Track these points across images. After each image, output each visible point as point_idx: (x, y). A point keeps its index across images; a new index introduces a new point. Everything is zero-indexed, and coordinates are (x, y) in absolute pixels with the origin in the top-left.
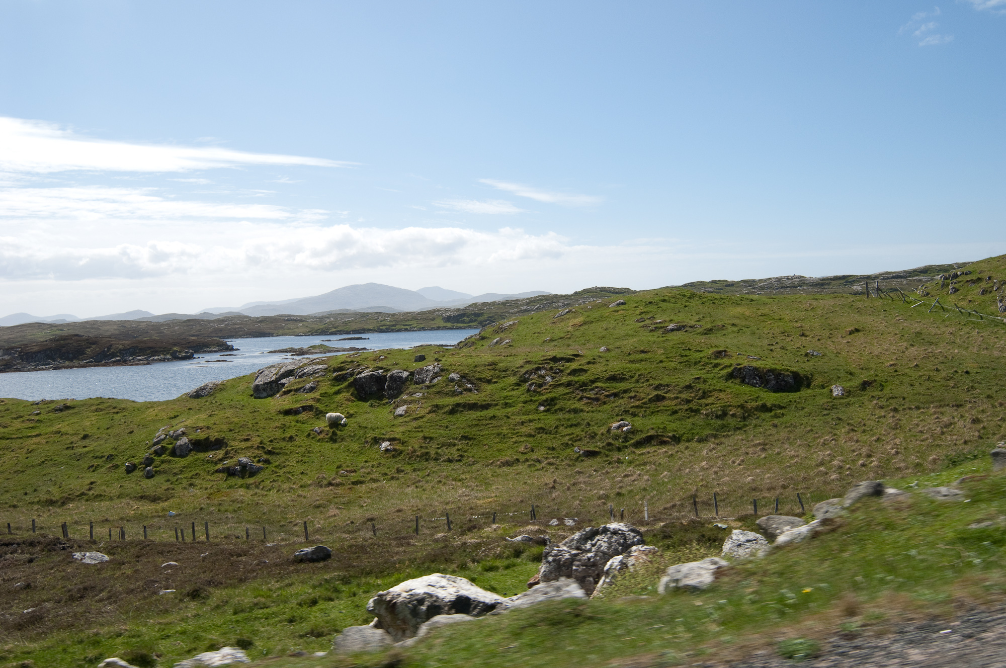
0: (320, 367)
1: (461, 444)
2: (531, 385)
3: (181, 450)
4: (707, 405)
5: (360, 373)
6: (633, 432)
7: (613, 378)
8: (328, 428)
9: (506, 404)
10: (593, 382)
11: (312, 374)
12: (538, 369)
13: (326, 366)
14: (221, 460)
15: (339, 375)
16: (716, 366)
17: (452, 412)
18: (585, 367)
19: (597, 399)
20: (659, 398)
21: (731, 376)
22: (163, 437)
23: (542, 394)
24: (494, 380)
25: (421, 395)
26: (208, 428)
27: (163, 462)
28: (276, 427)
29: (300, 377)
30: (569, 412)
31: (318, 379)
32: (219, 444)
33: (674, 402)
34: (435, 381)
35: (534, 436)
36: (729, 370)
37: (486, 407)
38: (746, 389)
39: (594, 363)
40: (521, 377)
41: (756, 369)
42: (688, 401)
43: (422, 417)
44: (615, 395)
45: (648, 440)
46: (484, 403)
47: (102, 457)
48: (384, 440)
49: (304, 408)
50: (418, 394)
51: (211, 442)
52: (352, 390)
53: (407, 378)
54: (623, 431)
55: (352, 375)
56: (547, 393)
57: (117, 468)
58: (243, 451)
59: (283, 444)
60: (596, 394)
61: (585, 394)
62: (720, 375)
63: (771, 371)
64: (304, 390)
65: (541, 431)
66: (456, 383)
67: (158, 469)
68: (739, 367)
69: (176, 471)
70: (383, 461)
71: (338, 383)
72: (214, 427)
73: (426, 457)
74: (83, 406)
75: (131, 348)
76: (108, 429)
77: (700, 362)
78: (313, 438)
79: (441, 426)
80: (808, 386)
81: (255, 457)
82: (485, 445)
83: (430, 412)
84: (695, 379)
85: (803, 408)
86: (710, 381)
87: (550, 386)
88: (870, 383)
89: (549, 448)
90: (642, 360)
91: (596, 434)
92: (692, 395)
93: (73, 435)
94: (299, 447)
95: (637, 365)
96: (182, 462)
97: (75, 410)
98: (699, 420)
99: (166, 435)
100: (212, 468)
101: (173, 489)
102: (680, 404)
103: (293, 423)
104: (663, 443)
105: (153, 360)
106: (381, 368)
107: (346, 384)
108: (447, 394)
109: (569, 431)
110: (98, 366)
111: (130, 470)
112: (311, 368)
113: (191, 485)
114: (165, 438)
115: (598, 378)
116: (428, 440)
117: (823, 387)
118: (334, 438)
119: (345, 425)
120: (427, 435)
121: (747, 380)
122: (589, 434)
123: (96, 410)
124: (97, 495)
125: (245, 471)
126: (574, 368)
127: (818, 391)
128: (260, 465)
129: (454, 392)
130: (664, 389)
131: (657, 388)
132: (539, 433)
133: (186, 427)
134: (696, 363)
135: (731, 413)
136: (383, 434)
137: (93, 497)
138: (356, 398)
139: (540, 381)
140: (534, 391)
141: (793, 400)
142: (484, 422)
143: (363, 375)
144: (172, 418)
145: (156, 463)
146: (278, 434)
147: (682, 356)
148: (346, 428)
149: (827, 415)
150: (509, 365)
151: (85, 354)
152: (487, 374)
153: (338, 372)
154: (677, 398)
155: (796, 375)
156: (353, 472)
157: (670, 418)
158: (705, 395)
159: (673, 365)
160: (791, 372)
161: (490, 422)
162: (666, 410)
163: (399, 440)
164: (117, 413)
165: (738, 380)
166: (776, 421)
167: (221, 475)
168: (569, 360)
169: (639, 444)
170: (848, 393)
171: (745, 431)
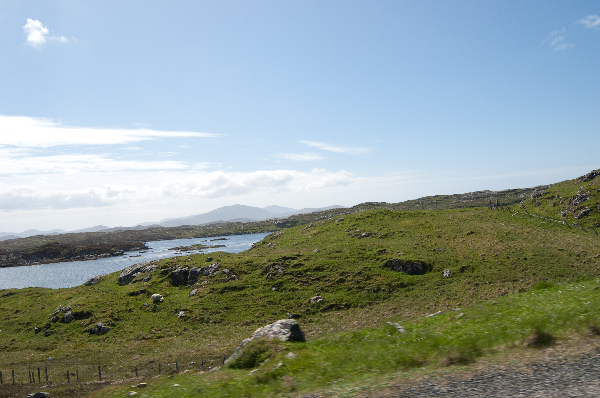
0: (154, 266)
1: (223, 312)
2: (269, 275)
3: (67, 319)
4: (369, 284)
5: (175, 269)
6: (323, 302)
7: (318, 269)
8: (152, 304)
9: (253, 287)
10: (305, 271)
11: (149, 270)
12: (275, 264)
13: (157, 265)
14: (88, 324)
15: (164, 271)
16: (378, 259)
17: (222, 292)
18: (302, 263)
19: (307, 282)
20: (342, 281)
21: (386, 266)
22: (58, 311)
23: (275, 280)
24: (249, 272)
25: (206, 282)
26: (84, 305)
27: (56, 326)
28: (123, 304)
29: (143, 272)
30: (290, 290)
31: (152, 274)
32: (88, 315)
33: (350, 283)
34: (215, 274)
35: (266, 306)
36: (385, 262)
37: (242, 289)
38: (394, 273)
39: (308, 260)
40: (264, 270)
41: (400, 261)
42: (358, 282)
43: (204, 296)
44: (318, 279)
45: (331, 307)
46: (241, 286)
47: (23, 324)
48: (181, 310)
49: (142, 292)
50: (204, 282)
51: (84, 313)
52: (170, 280)
53: (200, 272)
54: (317, 302)
55: (171, 270)
56: (278, 279)
57: (30, 330)
58: (101, 319)
59: (125, 314)
60: (307, 279)
61: (300, 279)
62: (379, 265)
63: (409, 262)
64: (144, 280)
65: (270, 303)
66: (226, 275)
67: (52, 331)
68: (390, 260)
69: (62, 331)
70: (178, 323)
71: (163, 276)
72: (87, 304)
73: (202, 321)
74: (20, 292)
75: (87, 250)
76: (31, 306)
77: (369, 257)
78: (143, 310)
79: (214, 301)
80: (430, 270)
81: (107, 322)
82: (237, 313)
83: (209, 293)
84: (364, 268)
85: (425, 285)
86: (373, 269)
87: (280, 275)
88: (466, 268)
89: (273, 314)
90: (336, 257)
91: (301, 304)
92: (361, 278)
93: (11, 310)
94: (134, 315)
95: (333, 260)
96: (67, 326)
97: (15, 295)
98: (363, 293)
99: (60, 310)
100: (83, 329)
101: (57, 343)
102: (354, 284)
103: (134, 301)
104: (339, 309)
105: (100, 256)
106: (187, 266)
107: (167, 276)
108: (221, 281)
109: (287, 302)
110: (67, 261)
111: (37, 331)
112: (149, 267)
113: (68, 340)
114: (59, 312)
115: (309, 269)
116: (205, 310)
117: (439, 271)
118: (155, 309)
119: (162, 302)
120: (205, 306)
121: (395, 268)
122: (298, 304)
123: (27, 295)
124: (14, 348)
125: (100, 331)
126: (295, 263)
127: (436, 273)
128: (109, 327)
129: (225, 280)
130: (345, 275)
131: (342, 274)
132: (269, 304)
133: (72, 305)
134: (367, 258)
135: (382, 289)
136: (181, 307)
137: (12, 349)
138: (172, 284)
139: (275, 272)
140: (271, 278)
141: (420, 280)
142: (239, 298)
143: (176, 271)
144: (68, 299)
145: (52, 327)
146: (124, 308)
147: (359, 254)
148: (162, 303)
149: (437, 288)
150: (259, 262)
151: (60, 254)
152: (245, 269)
153: (164, 269)
154: (352, 280)
155: (423, 264)
156: (159, 331)
157: (347, 293)
158: (369, 278)
159: (354, 259)
160: (421, 262)
161: (242, 298)
162: (345, 288)
163: (189, 310)
164: (39, 296)
165: (390, 268)
166: (408, 293)
167: (86, 334)
168: (293, 259)
169: (325, 310)
170: (453, 274)
171: (389, 300)
